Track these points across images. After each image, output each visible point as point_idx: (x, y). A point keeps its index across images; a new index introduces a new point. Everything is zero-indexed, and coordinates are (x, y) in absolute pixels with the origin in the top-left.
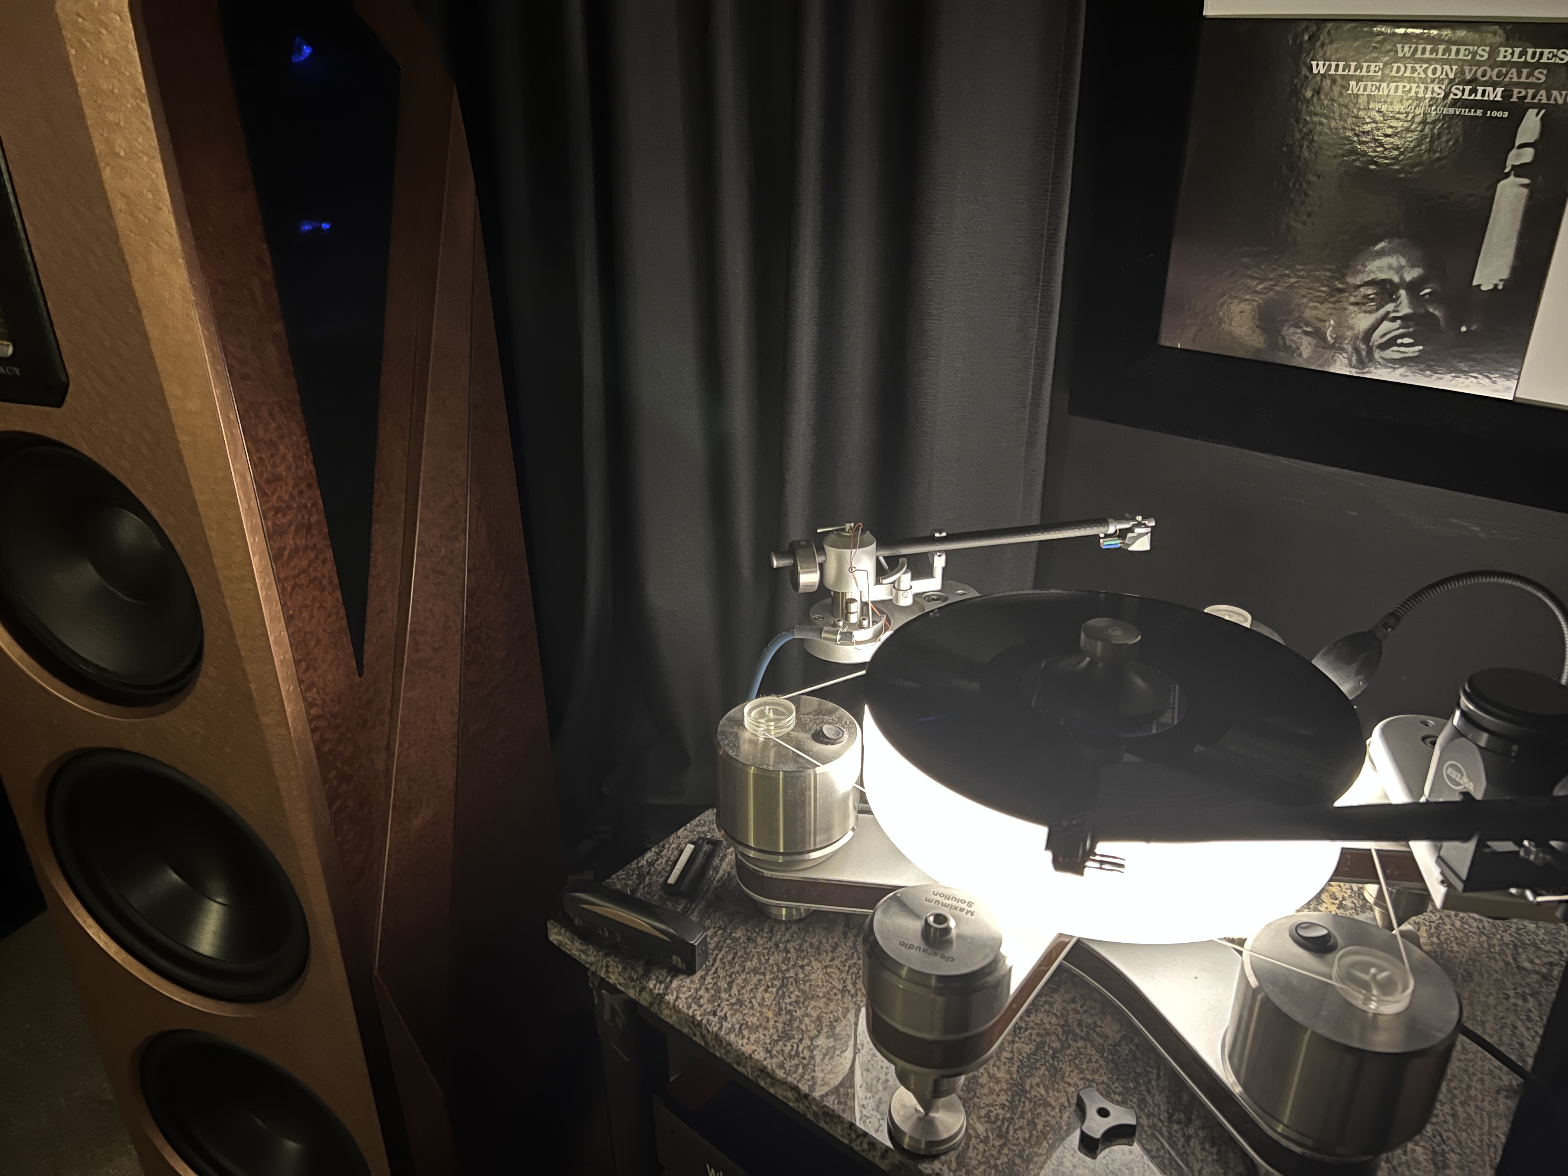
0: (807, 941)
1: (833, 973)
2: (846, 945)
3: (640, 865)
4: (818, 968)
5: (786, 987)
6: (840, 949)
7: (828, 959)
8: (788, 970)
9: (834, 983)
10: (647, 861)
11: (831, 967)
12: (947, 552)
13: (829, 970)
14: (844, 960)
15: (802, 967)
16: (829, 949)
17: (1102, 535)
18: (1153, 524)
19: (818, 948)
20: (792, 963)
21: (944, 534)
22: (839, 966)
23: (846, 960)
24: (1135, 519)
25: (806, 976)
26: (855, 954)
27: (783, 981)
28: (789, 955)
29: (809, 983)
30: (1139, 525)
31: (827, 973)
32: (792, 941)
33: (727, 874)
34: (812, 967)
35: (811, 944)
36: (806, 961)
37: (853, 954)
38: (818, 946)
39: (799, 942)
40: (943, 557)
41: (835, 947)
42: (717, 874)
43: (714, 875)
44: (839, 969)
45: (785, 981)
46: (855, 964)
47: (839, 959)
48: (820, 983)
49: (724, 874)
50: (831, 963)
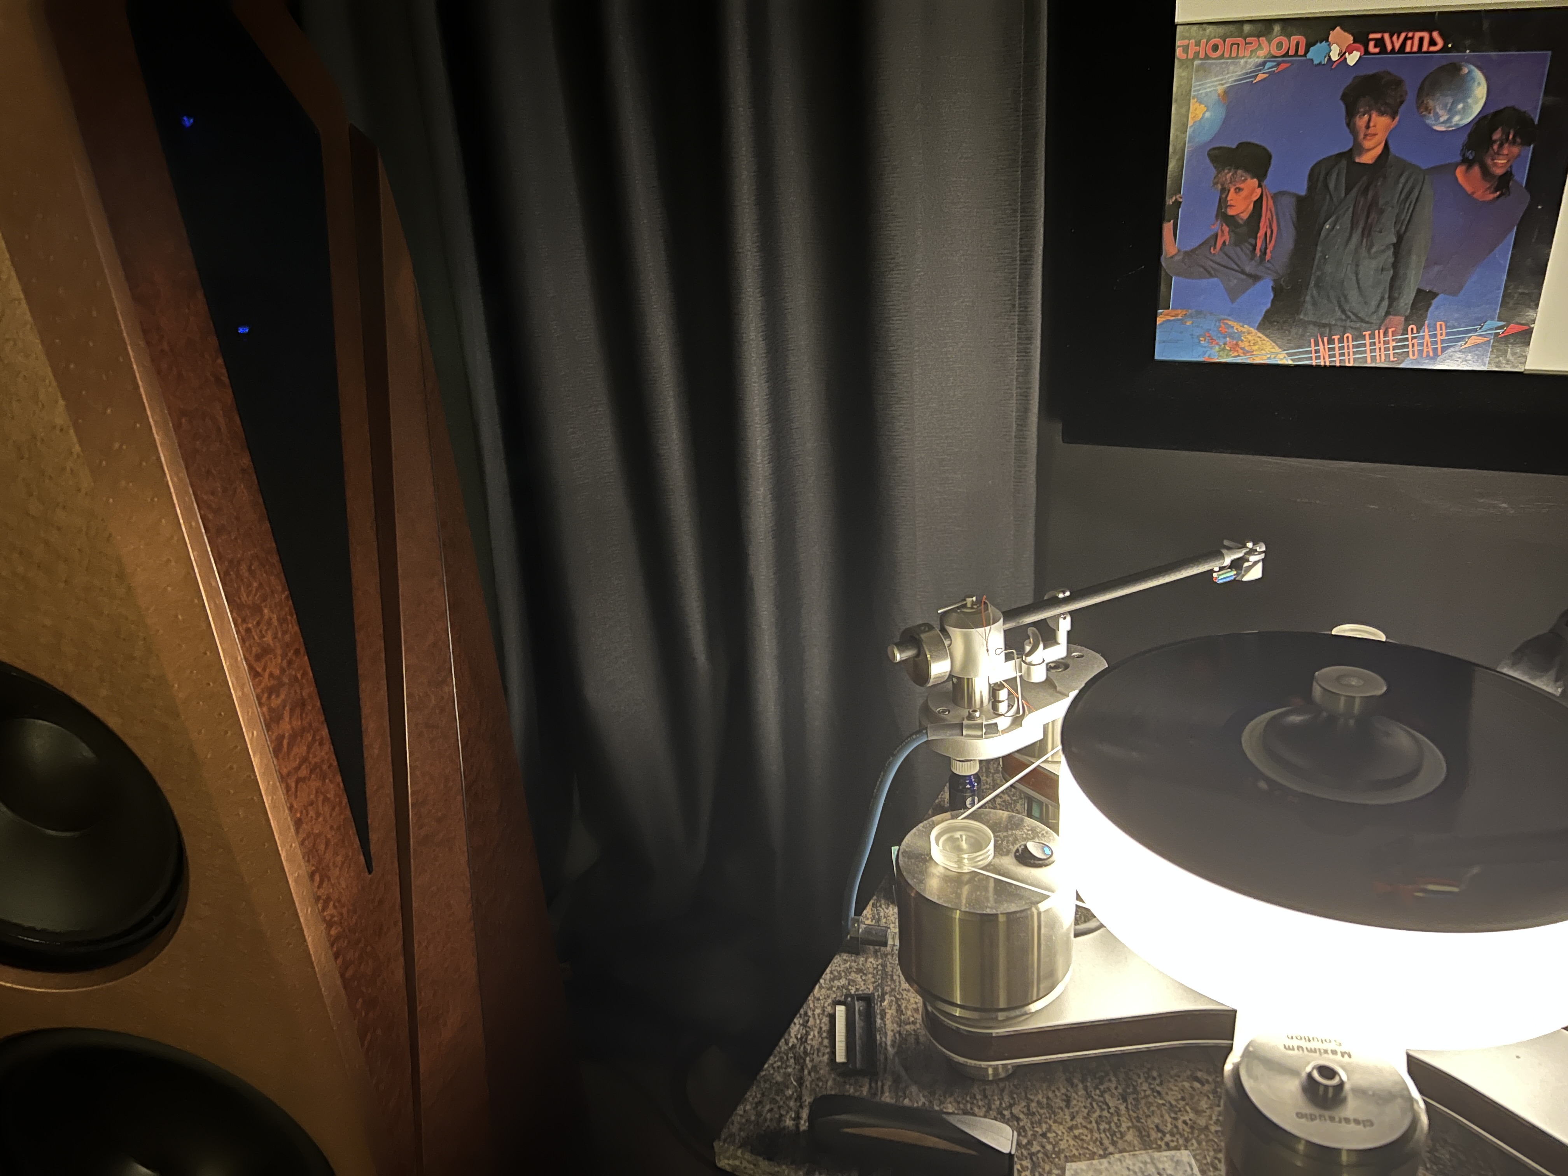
0: (1032, 1101)
1: (1083, 1134)
2: (1077, 1094)
3: (790, 1045)
4: (1063, 1133)
5: (1040, 1166)
6: (1074, 1102)
7: (1068, 1118)
8: (1030, 1143)
9: (1090, 1147)
10: (797, 1038)
11: (1076, 1127)
12: (1071, 613)
13: (1076, 1132)
14: (1085, 1115)
15: (1044, 1135)
16: (1063, 1104)
17: (1216, 569)
18: (1264, 549)
19: (1049, 1106)
20: (1030, 1133)
21: (1068, 594)
22: (1084, 1124)
23: (1088, 1114)
24: (1245, 546)
25: (1054, 1147)
26: (1094, 1104)
27: (1031, 1159)
28: (1021, 1124)
29: (1062, 1156)
30: (1252, 552)
31: (1075, 1137)
32: (1014, 1104)
33: (897, 1035)
34: (1055, 1132)
35: (1039, 1103)
36: (1044, 1126)
37: (1091, 1104)
38: (1047, 1104)
39: (1024, 1104)
40: (1069, 619)
41: (1068, 1101)
42: (886, 1037)
43: (884, 1039)
44: (1086, 1127)
45: (1034, 1159)
46: (1100, 1116)
47: (1080, 1115)
48: (1075, 1152)
49: (894, 1035)
50: (1074, 1123)
